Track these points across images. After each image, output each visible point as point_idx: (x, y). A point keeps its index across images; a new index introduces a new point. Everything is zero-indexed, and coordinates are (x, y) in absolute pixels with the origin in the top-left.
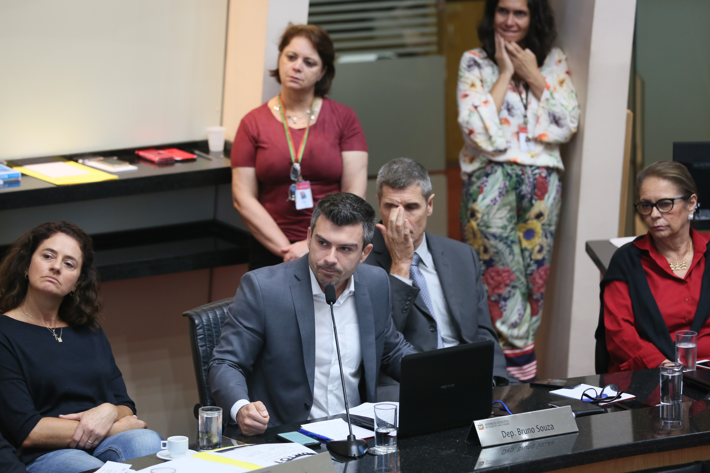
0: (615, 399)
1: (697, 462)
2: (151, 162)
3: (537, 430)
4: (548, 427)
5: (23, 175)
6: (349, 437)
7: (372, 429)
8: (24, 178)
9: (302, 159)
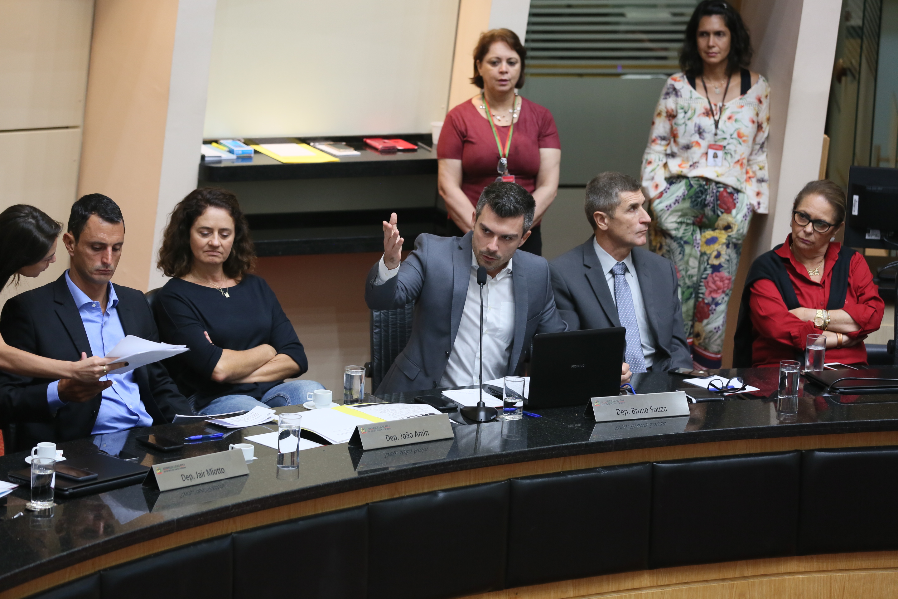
0: (739, 391)
1: (796, 451)
2: (375, 149)
3: (650, 411)
4: (661, 409)
5: (256, 152)
6: (479, 403)
7: (501, 397)
8: (257, 155)
9: (509, 155)
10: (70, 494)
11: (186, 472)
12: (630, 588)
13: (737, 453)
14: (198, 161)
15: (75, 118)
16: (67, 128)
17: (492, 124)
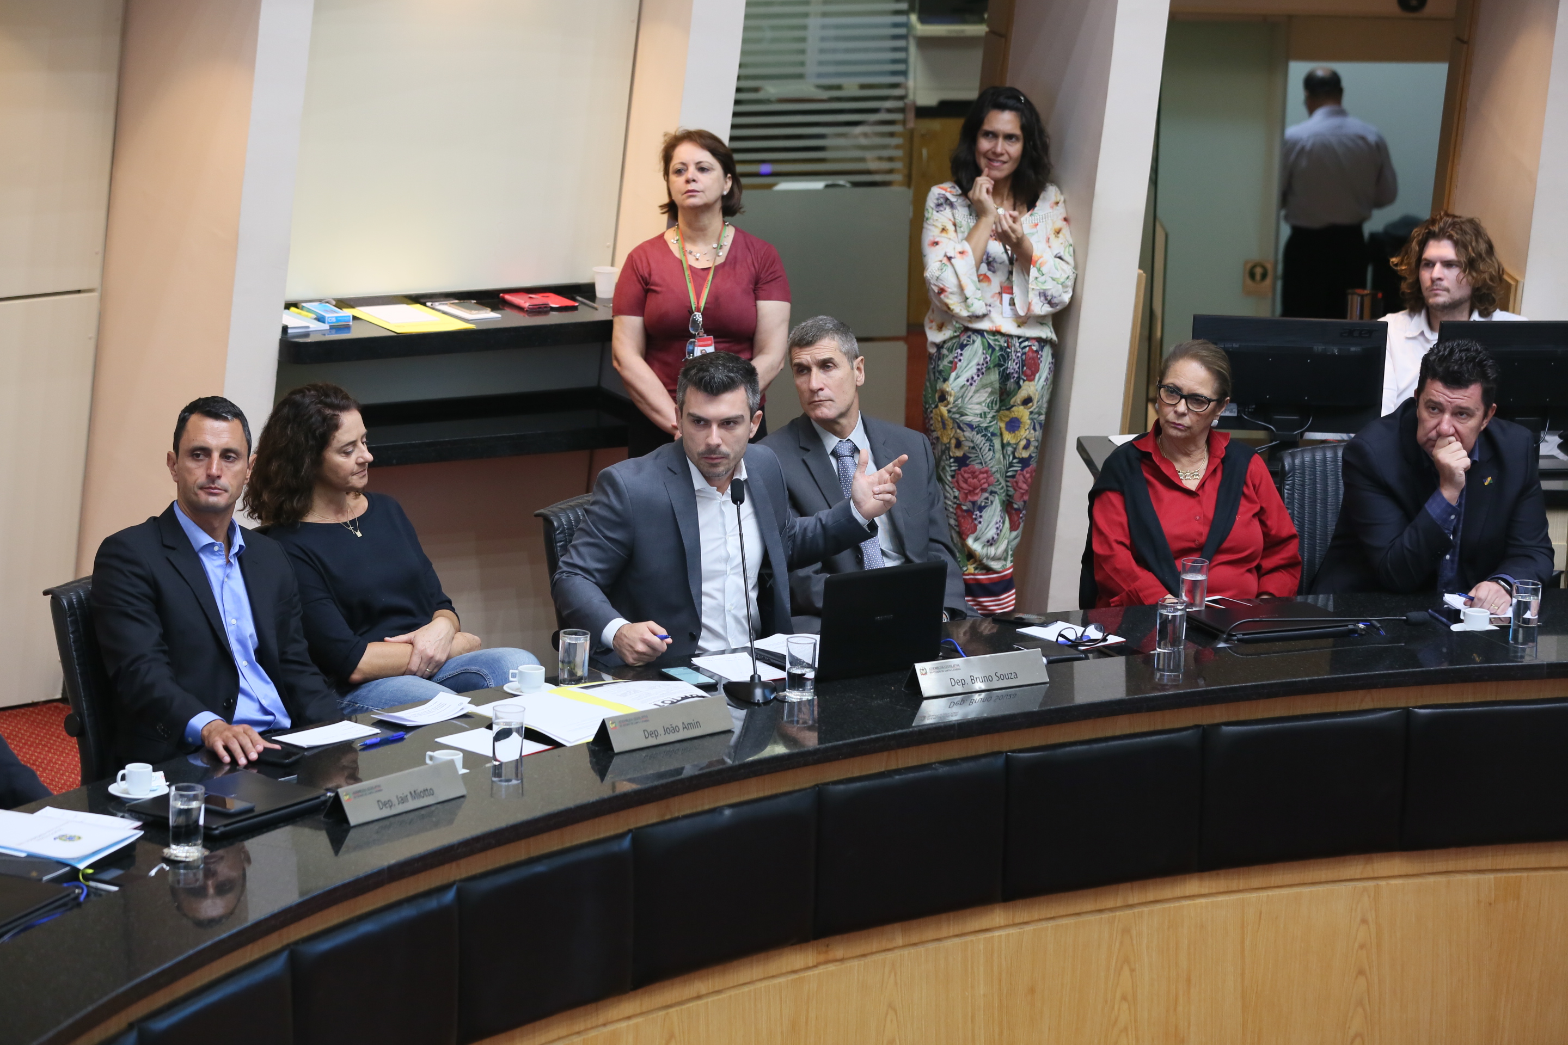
0: (1100, 642)
1: (1197, 726)
2: (519, 308)
3: (995, 678)
4: (1010, 675)
5: (355, 318)
6: (752, 677)
7: (783, 668)
8: (356, 322)
9: (705, 308)
10: (222, 834)
11: (383, 797)
12: (977, 929)
13: (1118, 733)
14: (278, 335)
15: (90, 278)
16: (79, 292)
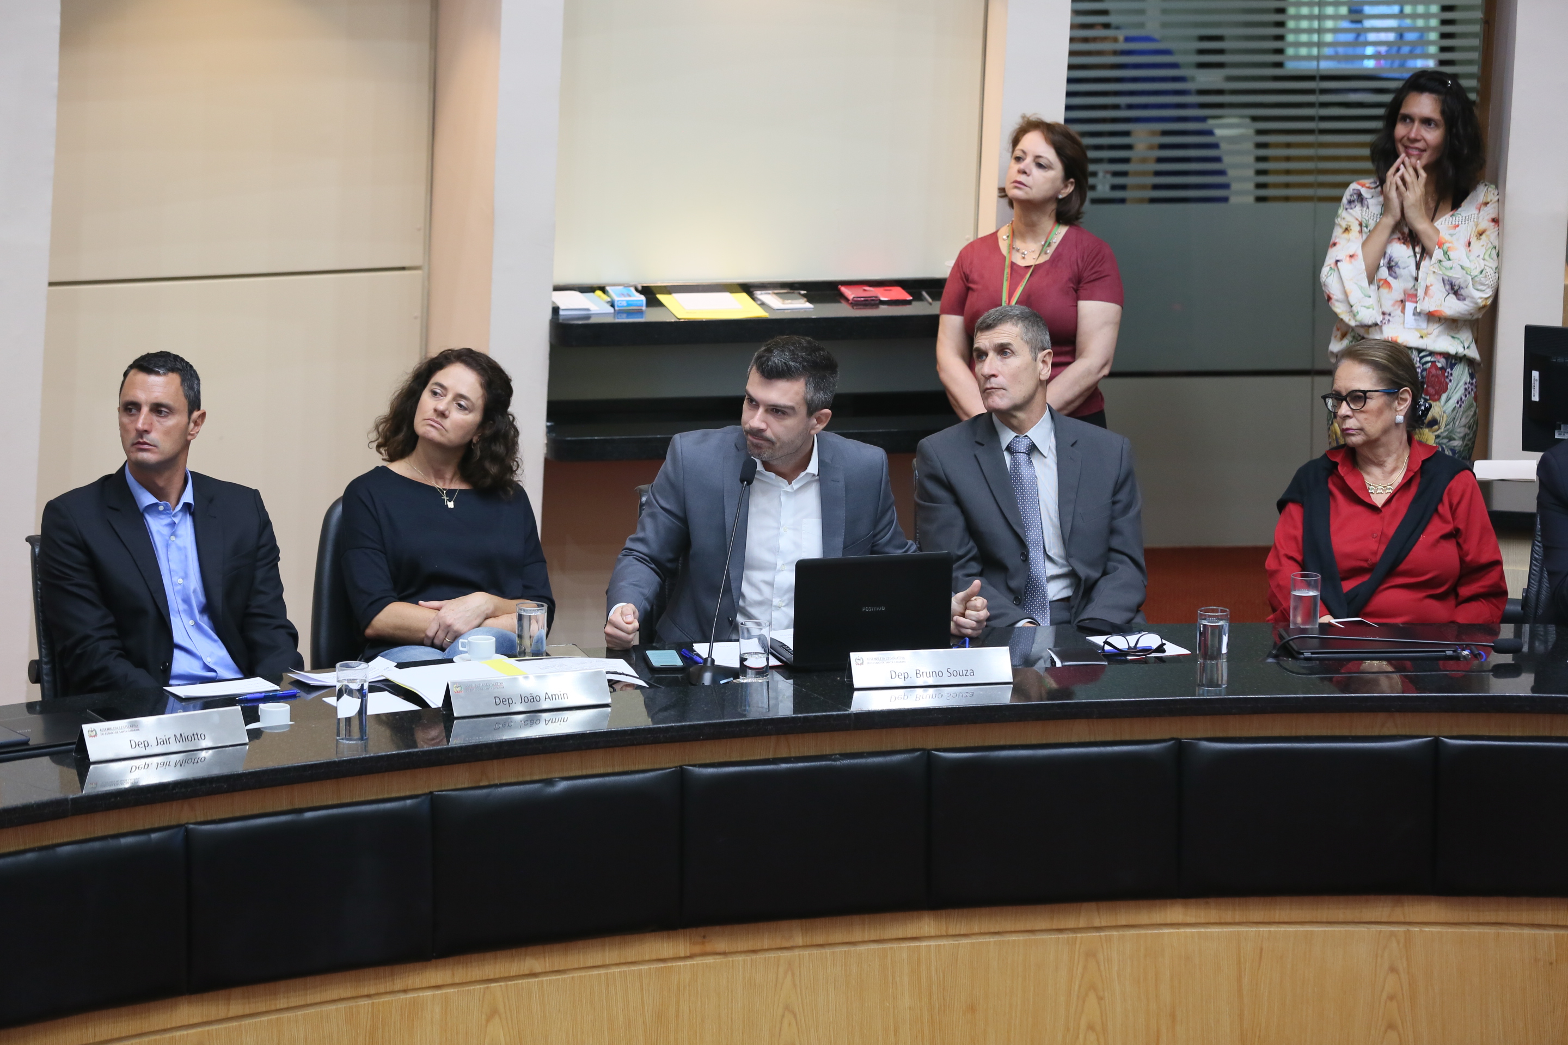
0: (1152, 652)
1: (1173, 740)
2: (849, 300)
3: (945, 674)
4: (964, 672)
11: (139, 736)
16: (403, 269)
17: (1007, 263)
